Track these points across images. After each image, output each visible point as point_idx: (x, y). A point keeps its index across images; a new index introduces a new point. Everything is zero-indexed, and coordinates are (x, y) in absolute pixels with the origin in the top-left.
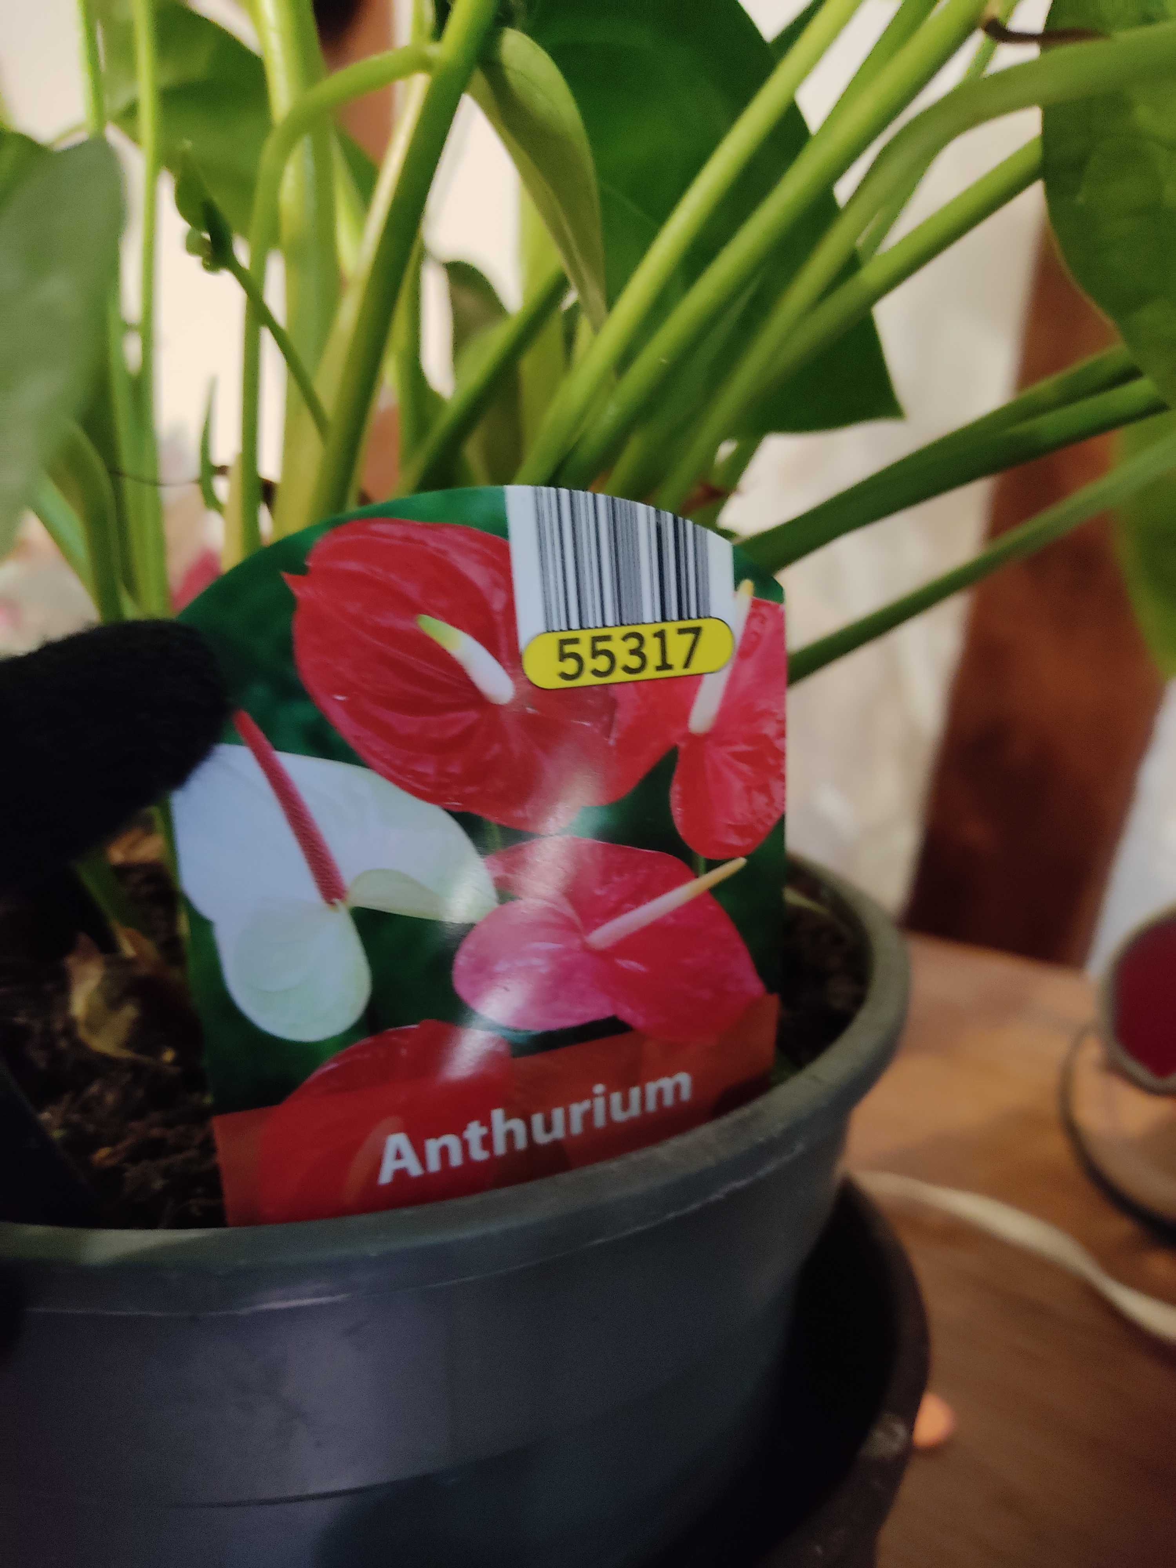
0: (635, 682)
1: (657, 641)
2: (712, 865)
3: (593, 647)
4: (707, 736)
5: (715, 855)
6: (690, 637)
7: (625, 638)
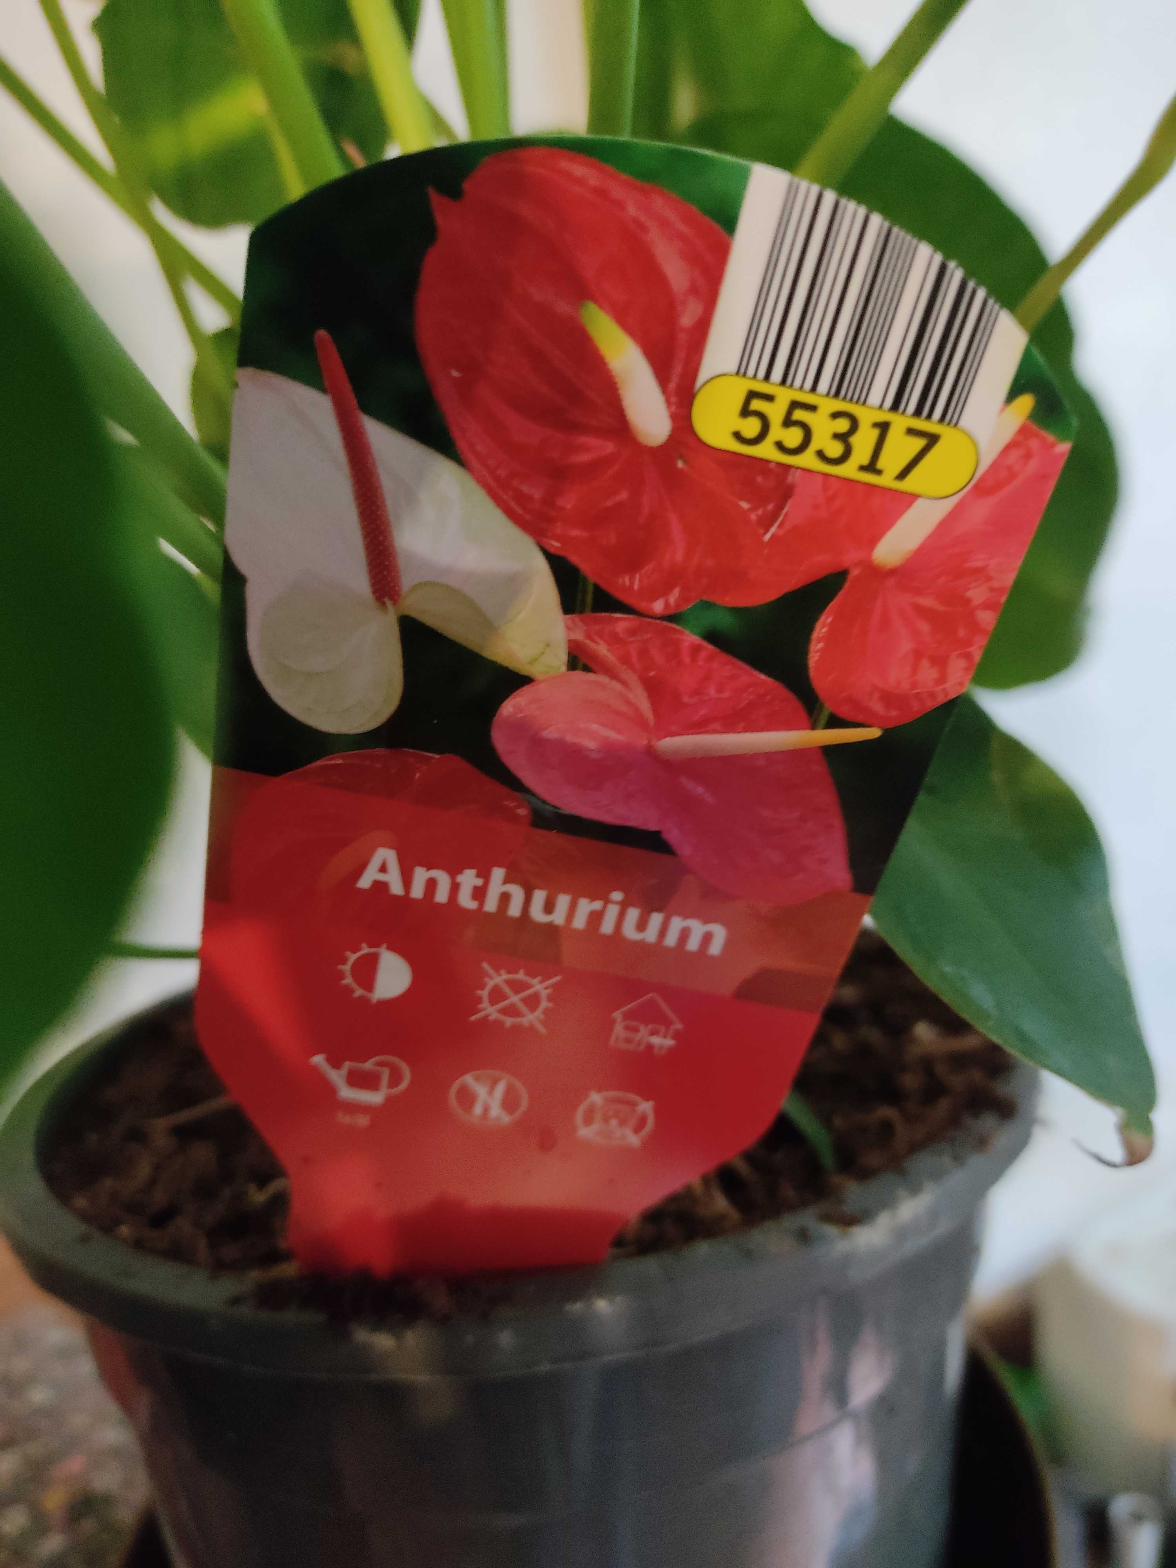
0: (826, 476)
1: (875, 433)
2: (835, 722)
3: (789, 413)
4: (893, 572)
5: (844, 711)
6: (919, 443)
7: (836, 415)
